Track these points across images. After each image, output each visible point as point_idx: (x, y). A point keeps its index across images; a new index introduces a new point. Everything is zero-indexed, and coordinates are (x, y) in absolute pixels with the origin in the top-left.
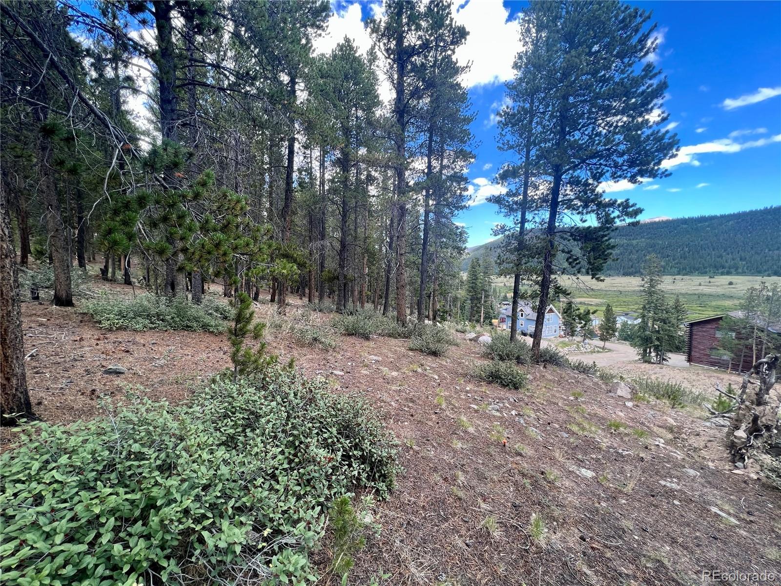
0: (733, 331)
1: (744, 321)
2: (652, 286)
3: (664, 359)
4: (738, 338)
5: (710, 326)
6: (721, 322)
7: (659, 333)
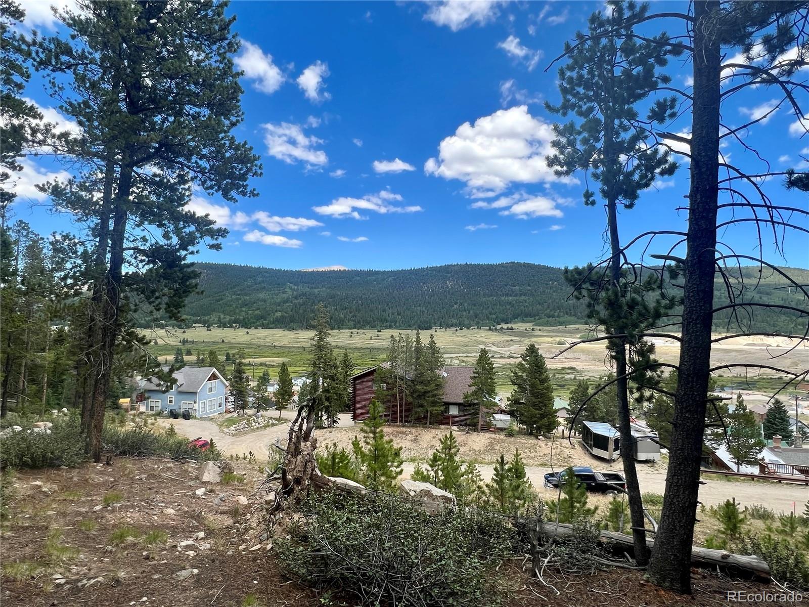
0: (384, 382)
1: (390, 371)
2: (321, 339)
3: (335, 422)
4: (388, 389)
5: (368, 379)
6: (375, 374)
7: (329, 392)
